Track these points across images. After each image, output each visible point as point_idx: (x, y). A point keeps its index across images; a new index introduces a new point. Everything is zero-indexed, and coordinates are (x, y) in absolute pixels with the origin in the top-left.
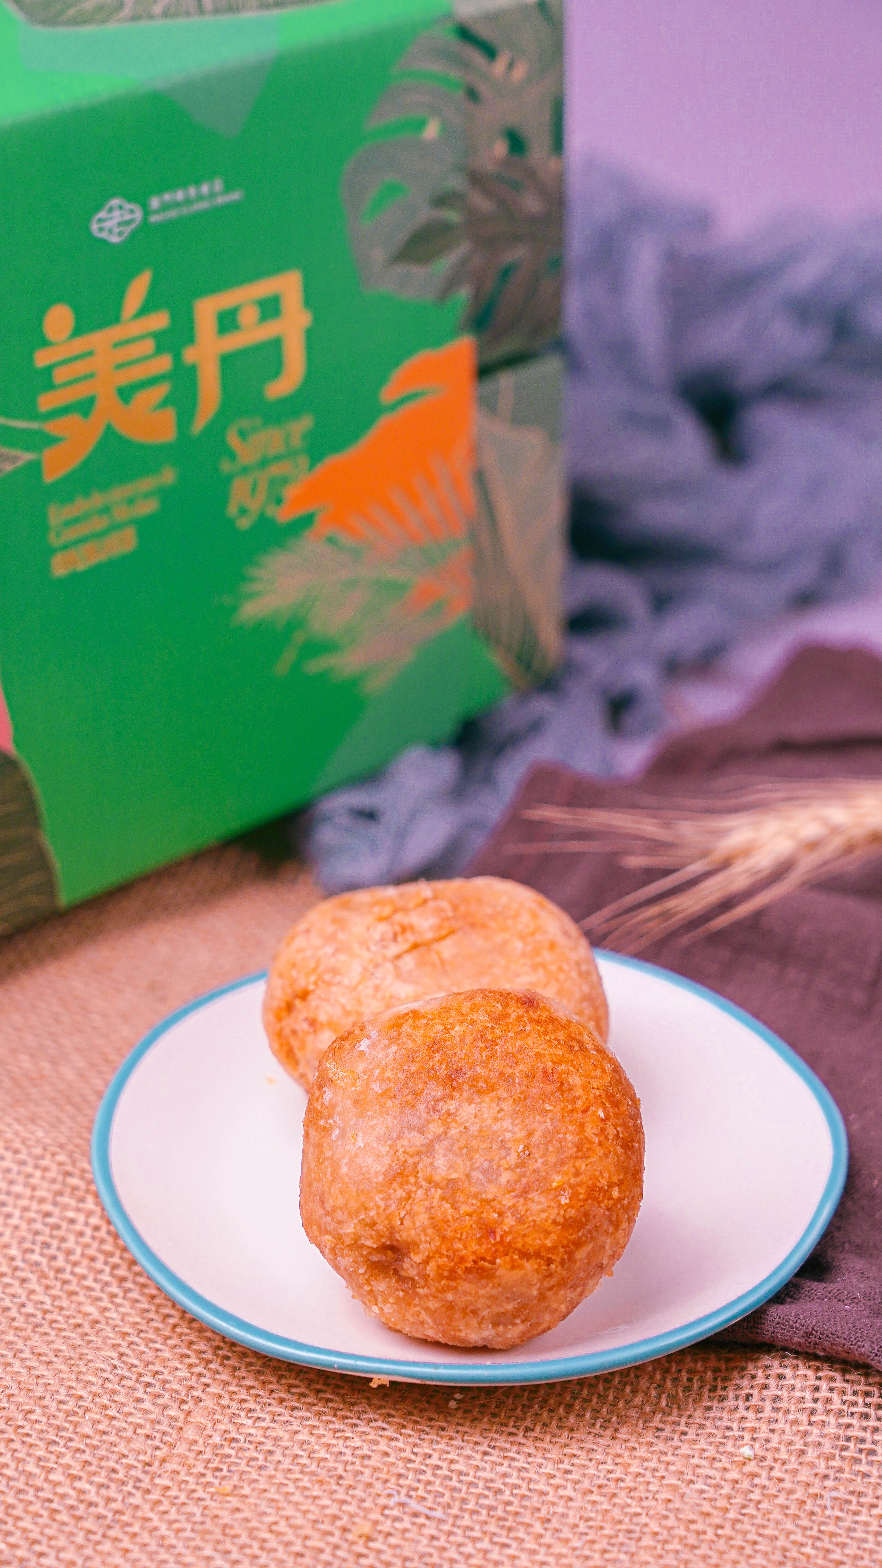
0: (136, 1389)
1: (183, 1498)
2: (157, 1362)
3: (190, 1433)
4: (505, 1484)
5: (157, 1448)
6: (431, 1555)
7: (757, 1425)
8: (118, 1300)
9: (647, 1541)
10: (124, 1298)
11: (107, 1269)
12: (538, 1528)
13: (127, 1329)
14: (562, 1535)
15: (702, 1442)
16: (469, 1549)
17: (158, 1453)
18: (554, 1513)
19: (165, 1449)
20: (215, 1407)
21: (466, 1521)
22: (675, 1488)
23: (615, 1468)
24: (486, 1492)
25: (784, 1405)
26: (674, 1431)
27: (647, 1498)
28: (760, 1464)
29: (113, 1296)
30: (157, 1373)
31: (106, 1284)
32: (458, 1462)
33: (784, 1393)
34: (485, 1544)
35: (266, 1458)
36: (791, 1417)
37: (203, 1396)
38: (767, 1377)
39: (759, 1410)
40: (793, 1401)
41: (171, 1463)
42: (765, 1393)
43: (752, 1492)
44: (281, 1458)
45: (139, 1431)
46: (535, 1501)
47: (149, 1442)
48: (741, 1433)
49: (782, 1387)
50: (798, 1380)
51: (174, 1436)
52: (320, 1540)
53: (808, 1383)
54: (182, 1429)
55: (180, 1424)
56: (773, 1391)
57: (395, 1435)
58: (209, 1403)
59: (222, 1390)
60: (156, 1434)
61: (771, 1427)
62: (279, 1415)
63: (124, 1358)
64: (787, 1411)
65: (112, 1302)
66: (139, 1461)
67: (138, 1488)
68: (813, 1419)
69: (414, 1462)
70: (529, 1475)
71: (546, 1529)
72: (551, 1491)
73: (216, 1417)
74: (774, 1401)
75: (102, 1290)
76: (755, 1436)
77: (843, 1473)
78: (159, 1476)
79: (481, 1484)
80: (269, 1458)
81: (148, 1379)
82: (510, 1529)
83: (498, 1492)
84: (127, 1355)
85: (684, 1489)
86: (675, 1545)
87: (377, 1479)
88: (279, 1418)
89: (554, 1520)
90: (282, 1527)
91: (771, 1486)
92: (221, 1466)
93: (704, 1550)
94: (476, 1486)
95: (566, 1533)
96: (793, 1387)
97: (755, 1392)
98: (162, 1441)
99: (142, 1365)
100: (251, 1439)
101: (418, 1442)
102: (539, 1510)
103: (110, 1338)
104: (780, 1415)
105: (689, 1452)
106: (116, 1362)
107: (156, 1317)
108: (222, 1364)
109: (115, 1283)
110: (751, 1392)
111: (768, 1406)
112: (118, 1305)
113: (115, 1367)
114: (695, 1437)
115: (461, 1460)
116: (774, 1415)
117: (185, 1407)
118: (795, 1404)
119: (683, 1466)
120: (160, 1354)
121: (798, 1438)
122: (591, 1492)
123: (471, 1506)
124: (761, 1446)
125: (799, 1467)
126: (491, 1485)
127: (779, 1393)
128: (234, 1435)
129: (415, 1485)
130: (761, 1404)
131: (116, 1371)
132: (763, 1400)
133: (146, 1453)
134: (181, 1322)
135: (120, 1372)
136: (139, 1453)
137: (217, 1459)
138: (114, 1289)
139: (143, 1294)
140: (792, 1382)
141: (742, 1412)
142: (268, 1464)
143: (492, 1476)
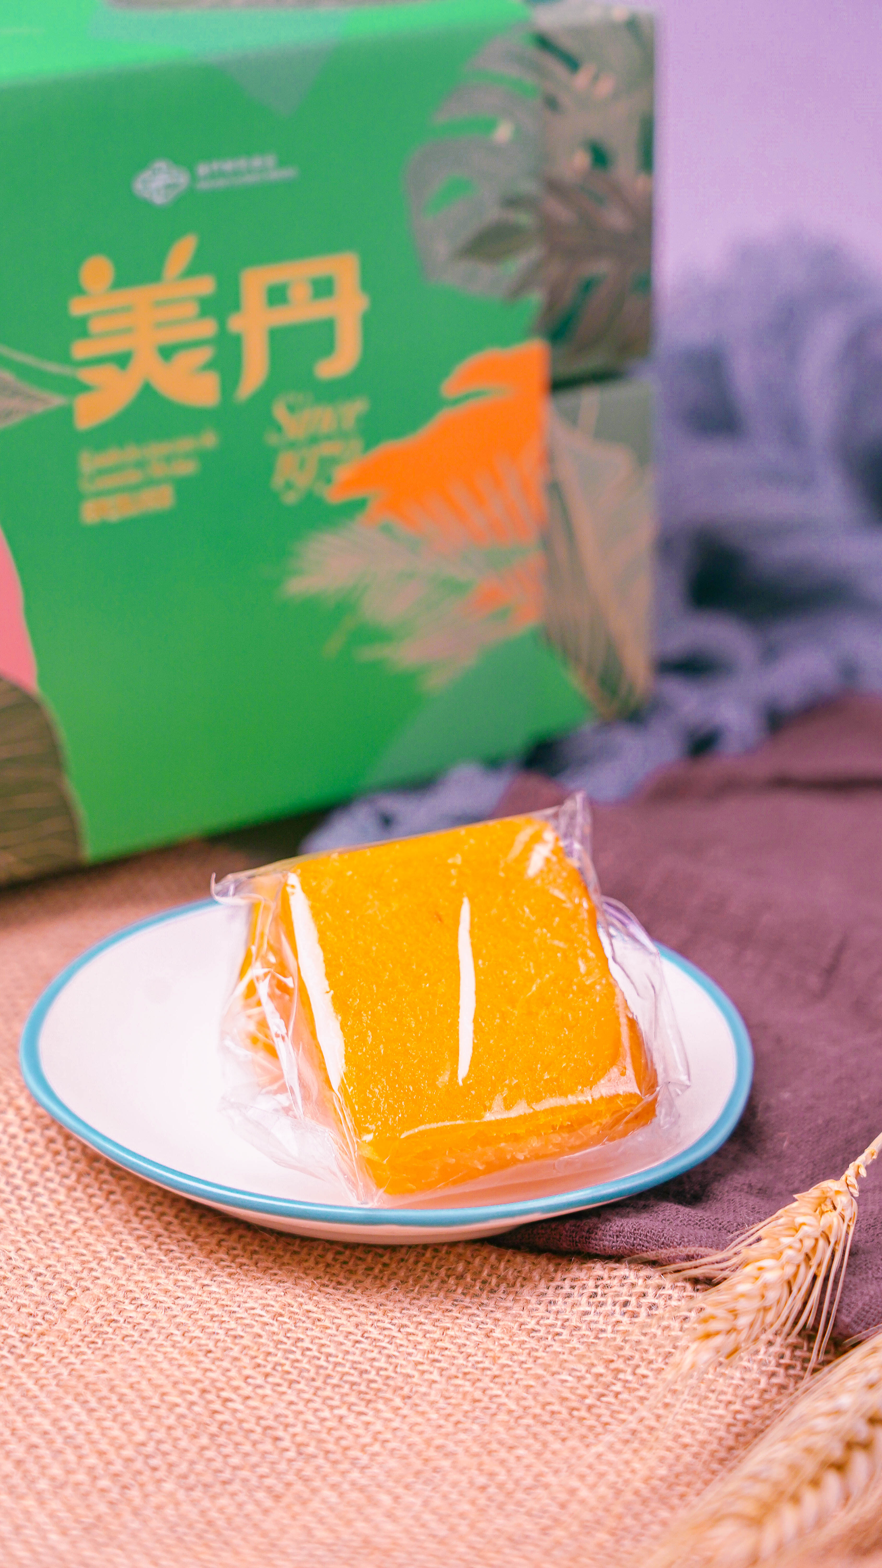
0: (27, 1277)
1: (54, 1362)
2: (52, 1257)
3: (72, 1314)
4: (372, 1366)
5: (38, 1324)
6: (286, 1416)
7: (630, 1329)
8: (26, 1203)
9: (502, 1416)
10: (33, 1201)
11: (20, 1174)
12: (398, 1402)
13: (29, 1229)
14: (420, 1409)
15: (575, 1341)
16: (326, 1414)
17: (38, 1328)
18: (416, 1392)
19: (45, 1325)
20: (101, 1295)
21: (328, 1392)
22: (538, 1377)
23: (485, 1359)
24: (352, 1371)
25: (660, 1312)
26: (549, 1332)
27: (510, 1384)
28: (628, 1362)
29: (21, 1199)
30: (50, 1266)
31: (17, 1188)
32: (329, 1346)
33: (660, 1302)
34: (343, 1411)
35: (141, 1335)
36: (665, 1323)
37: (91, 1286)
38: (647, 1287)
39: (634, 1315)
40: (667, 1309)
41: (49, 1335)
42: (643, 1300)
43: (614, 1384)
44: (156, 1336)
45: (23, 1310)
46: (400, 1381)
47: (31, 1319)
48: (613, 1335)
49: (661, 1295)
50: (676, 1290)
51: (56, 1315)
52: (179, 1396)
53: (685, 1294)
54: (65, 1310)
55: (64, 1307)
56: (650, 1299)
57: (271, 1321)
58: (97, 1291)
59: (112, 1282)
60: (38, 1313)
61: (644, 1331)
62: (161, 1302)
63: (20, 1252)
64: (662, 1318)
65: (19, 1204)
66: (17, 1333)
67: (12, 1353)
68: (686, 1326)
69: (285, 1343)
70: (397, 1361)
71: (405, 1404)
72: (416, 1374)
73: (100, 1303)
74: (650, 1308)
75: (12, 1193)
76: (627, 1338)
77: (707, 1374)
78: (36, 1345)
79: (348, 1365)
80: (144, 1335)
81: (41, 1270)
82: (369, 1402)
83: (363, 1372)
84: (24, 1250)
85: (548, 1378)
86: (528, 1421)
87: (246, 1354)
88: (161, 1304)
89: (415, 1397)
90: (144, 1385)
91: (634, 1381)
92: (97, 1340)
93: (556, 1426)
94: (343, 1365)
95: (424, 1407)
96: (670, 1297)
97: (633, 1300)
98: (44, 1318)
99: (37, 1259)
100: (130, 1320)
101: (293, 1328)
102: (402, 1388)
103: (10, 1235)
104: (654, 1321)
105: (560, 1350)
106: (12, 1255)
107: (59, 1221)
108: (115, 1263)
109: (25, 1186)
110: (629, 1299)
111: (643, 1312)
112: (25, 1208)
113: (10, 1258)
114: (568, 1338)
115: (332, 1345)
116: (649, 1320)
117: (72, 1293)
118: (669, 1311)
119: (552, 1360)
120: (56, 1251)
121: (668, 1341)
122: (456, 1377)
123: (335, 1381)
124: (631, 1347)
125: (664, 1367)
126: (359, 1366)
127: (656, 1301)
128: (115, 1317)
129: (283, 1361)
130: (636, 1310)
131: (10, 1261)
132: (639, 1306)
133: (26, 1326)
134: (82, 1228)
135: (13, 1262)
136: (19, 1326)
137: (94, 1335)
138: (24, 1193)
139: (51, 1199)
140: (670, 1292)
141: (618, 1317)
142: (142, 1340)
143: (361, 1359)
